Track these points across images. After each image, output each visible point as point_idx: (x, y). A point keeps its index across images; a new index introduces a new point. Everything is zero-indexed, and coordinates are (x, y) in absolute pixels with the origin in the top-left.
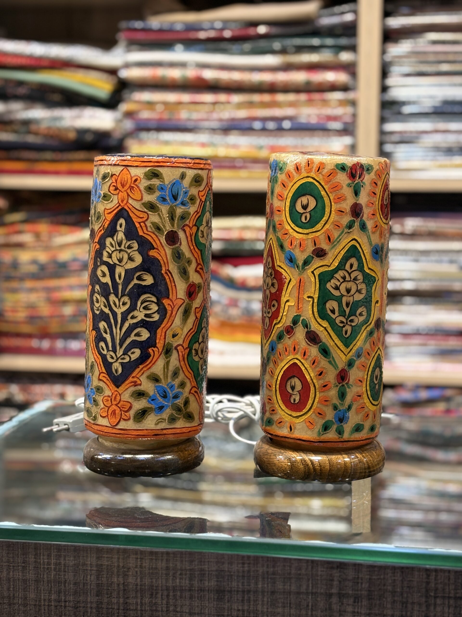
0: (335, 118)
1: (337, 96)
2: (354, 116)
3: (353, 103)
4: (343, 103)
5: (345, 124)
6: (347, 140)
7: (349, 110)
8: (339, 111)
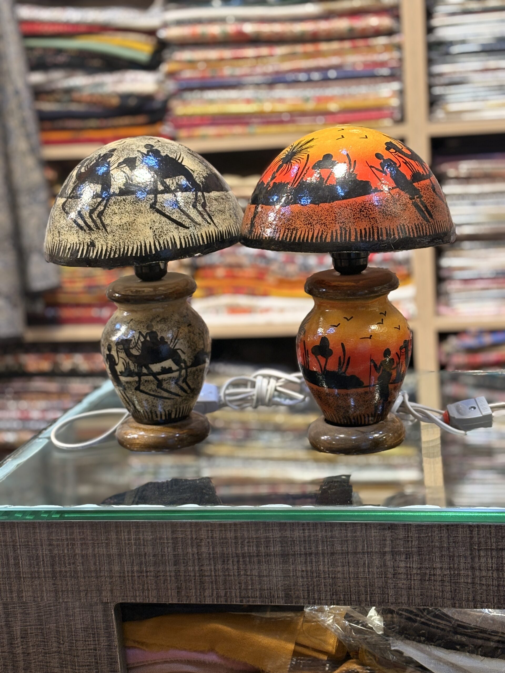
0: (382, 64)
1: (382, 40)
2: (401, 60)
3: (399, 47)
4: (388, 48)
5: (392, 68)
6: (395, 86)
7: (395, 54)
8: (385, 57)
